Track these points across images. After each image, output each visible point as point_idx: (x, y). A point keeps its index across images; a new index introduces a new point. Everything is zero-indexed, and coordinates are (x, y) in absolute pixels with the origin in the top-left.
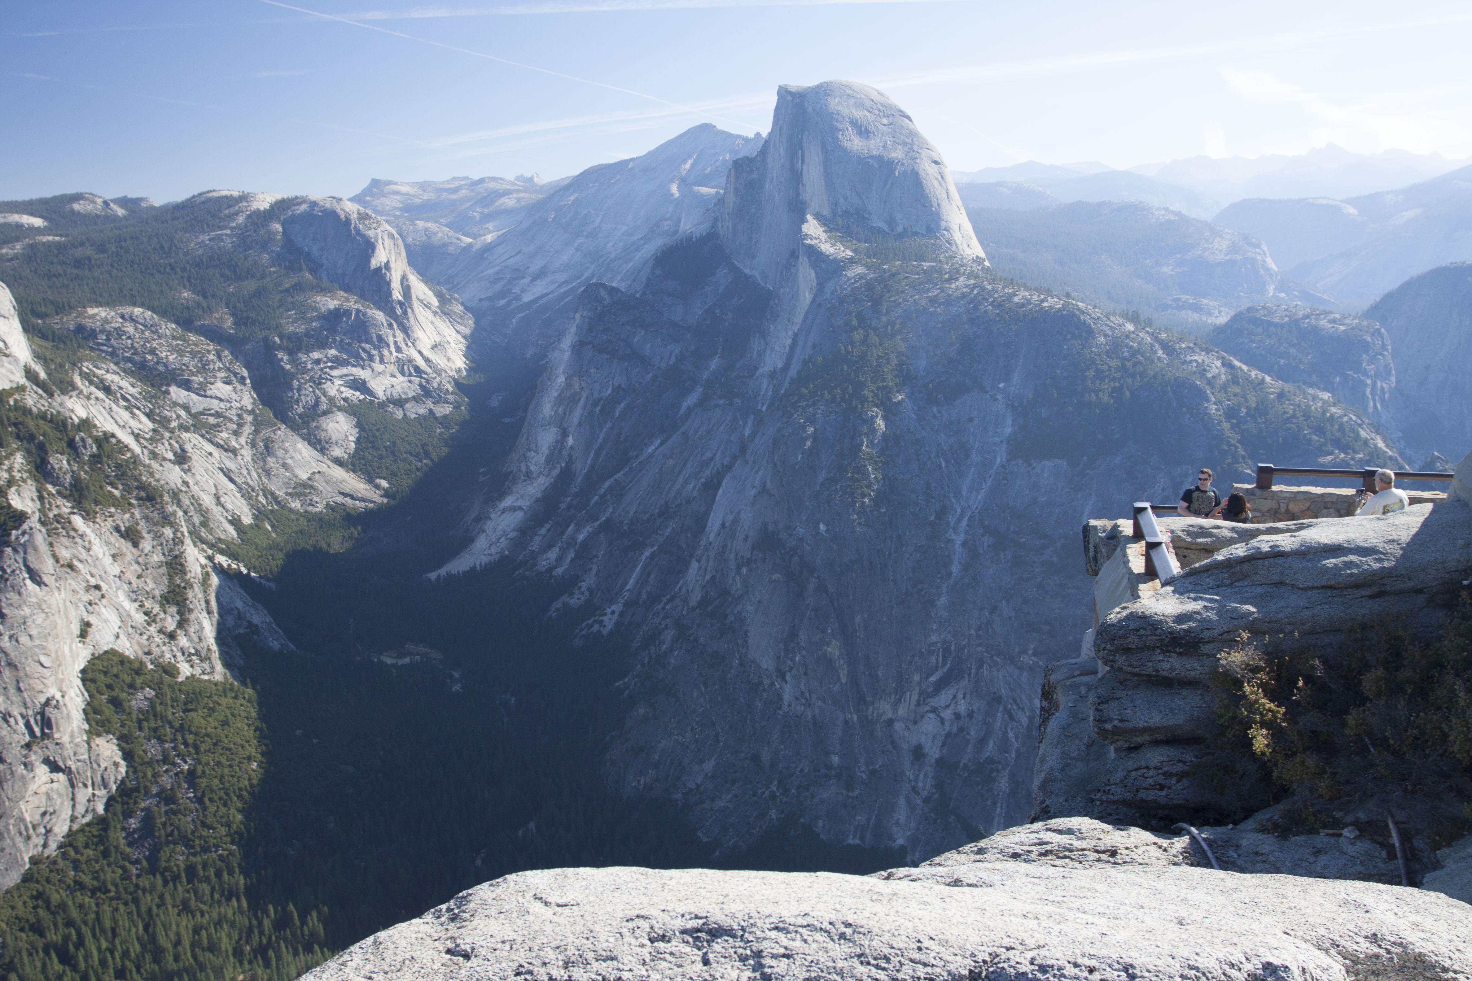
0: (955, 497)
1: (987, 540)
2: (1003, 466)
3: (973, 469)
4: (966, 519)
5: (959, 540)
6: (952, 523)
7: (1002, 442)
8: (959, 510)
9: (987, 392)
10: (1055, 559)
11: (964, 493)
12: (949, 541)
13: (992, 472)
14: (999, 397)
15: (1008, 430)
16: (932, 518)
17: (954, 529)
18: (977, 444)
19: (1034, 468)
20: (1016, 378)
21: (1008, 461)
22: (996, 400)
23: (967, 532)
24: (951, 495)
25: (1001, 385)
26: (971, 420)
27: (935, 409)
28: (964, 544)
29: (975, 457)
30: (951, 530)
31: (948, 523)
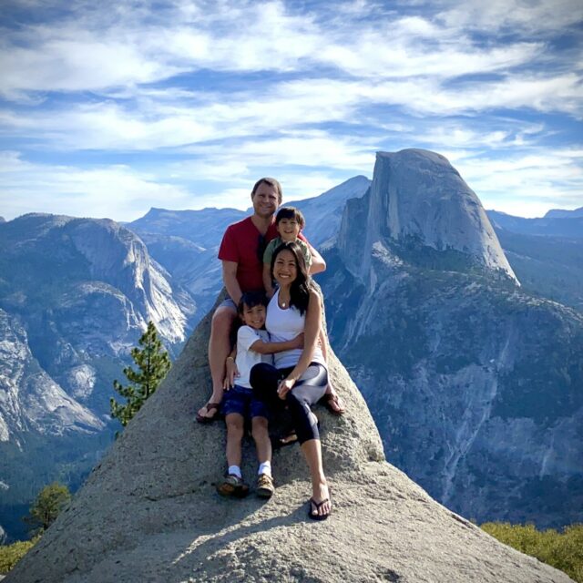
0: (450, 443)
1: (472, 478)
2: (487, 421)
3: (465, 423)
4: (457, 460)
5: (450, 476)
6: (446, 463)
7: (488, 403)
8: (452, 454)
9: (481, 365)
10: (519, 496)
11: (457, 441)
12: (442, 477)
13: (479, 425)
14: (490, 369)
15: (493, 394)
16: (432, 458)
17: (447, 468)
18: (470, 405)
19: (509, 424)
20: (503, 355)
21: (491, 418)
22: (488, 371)
23: (456, 471)
24: (448, 441)
25: (492, 361)
26: (467, 386)
27: (442, 376)
28: (453, 480)
29: (468, 414)
30: (445, 469)
31: (444, 463)
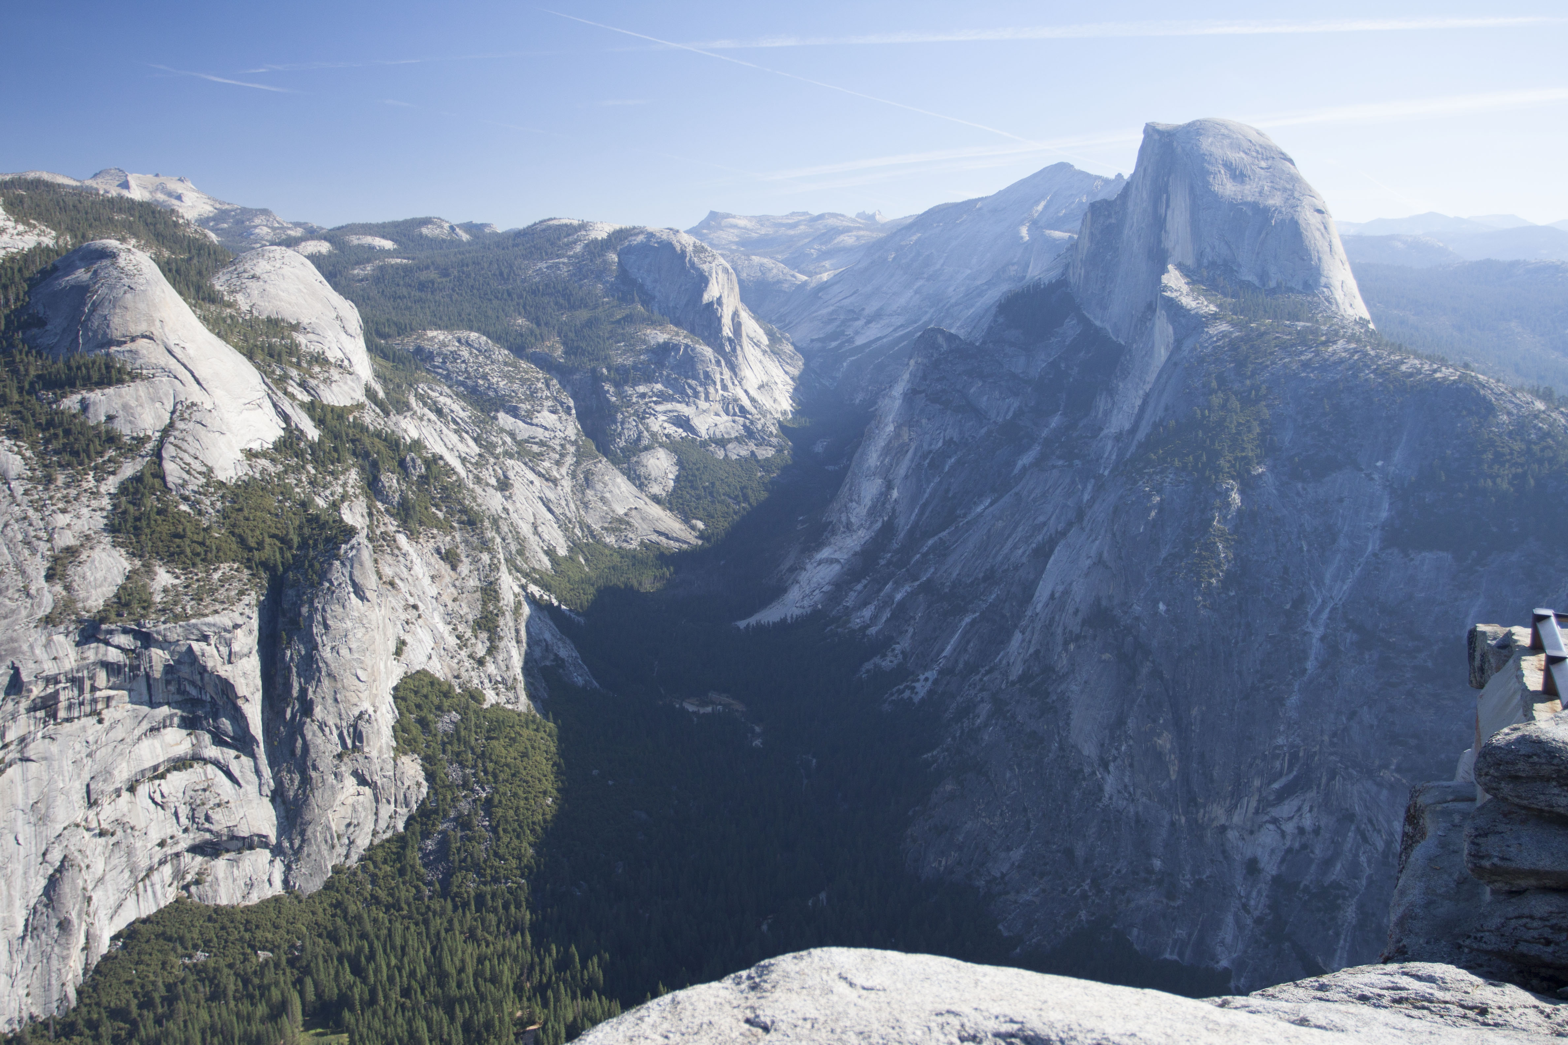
0: (1317, 585)
1: (1351, 637)
2: (1375, 555)
3: (1339, 556)
4: (1328, 610)
5: (1317, 633)
6: (1311, 614)
7: (1375, 527)
8: (1320, 600)
9: (1361, 470)
10: (1430, 664)
11: (1327, 581)
12: (1306, 633)
13: (1362, 560)
14: (1376, 476)
15: (1384, 515)
16: (1288, 607)
17: (1312, 621)
18: (1346, 528)
19: (1412, 560)
20: (1397, 456)
21: (1382, 549)
22: (1372, 479)
23: (1327, 626)
24: (1312, 582)
25: (1379, 464)
26: (1341, 500)
27: (1300, 486)
28: (1322, 639)
29: (1343, 543)
30: (1309, 622)
31: (1306, 614)
